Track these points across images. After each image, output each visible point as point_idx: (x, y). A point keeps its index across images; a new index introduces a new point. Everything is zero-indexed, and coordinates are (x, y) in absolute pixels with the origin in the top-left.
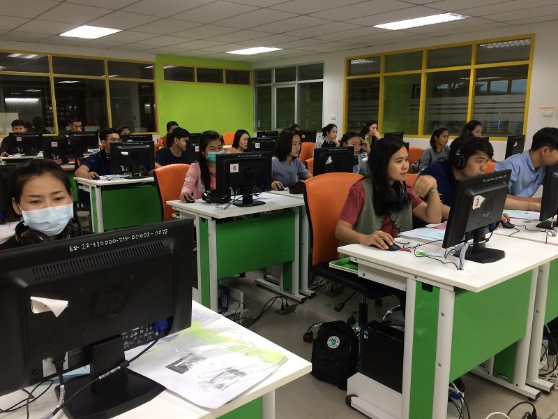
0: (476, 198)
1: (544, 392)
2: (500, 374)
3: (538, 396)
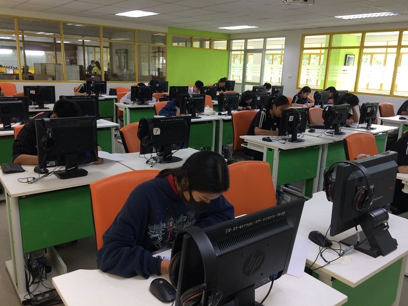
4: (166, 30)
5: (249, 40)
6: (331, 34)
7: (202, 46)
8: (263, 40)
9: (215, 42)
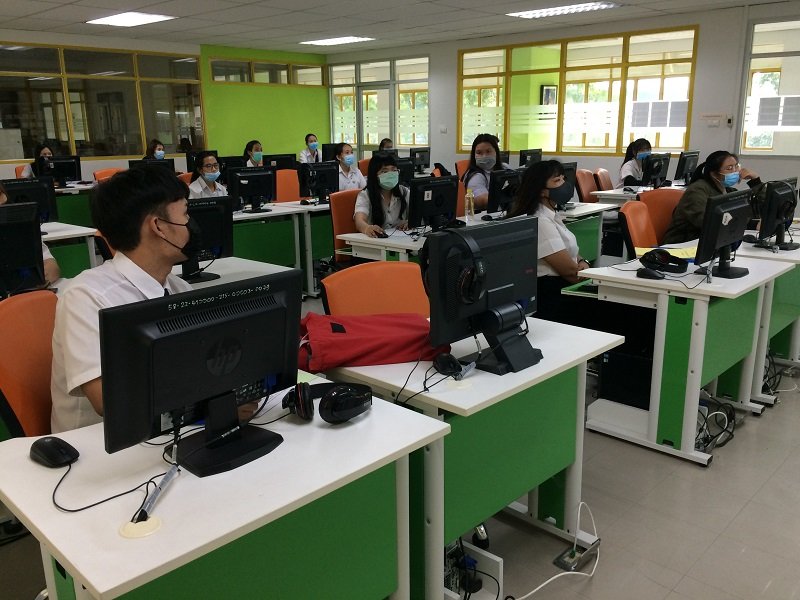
0: (725, 215)
1: (768, 405)
2: (724, 395)
3: (763, 410)
4: (196, 50)
5: (363, 66)
6: (509, 49)
7: (274, 79)
8: (388, 64)
9: (300, 72)
